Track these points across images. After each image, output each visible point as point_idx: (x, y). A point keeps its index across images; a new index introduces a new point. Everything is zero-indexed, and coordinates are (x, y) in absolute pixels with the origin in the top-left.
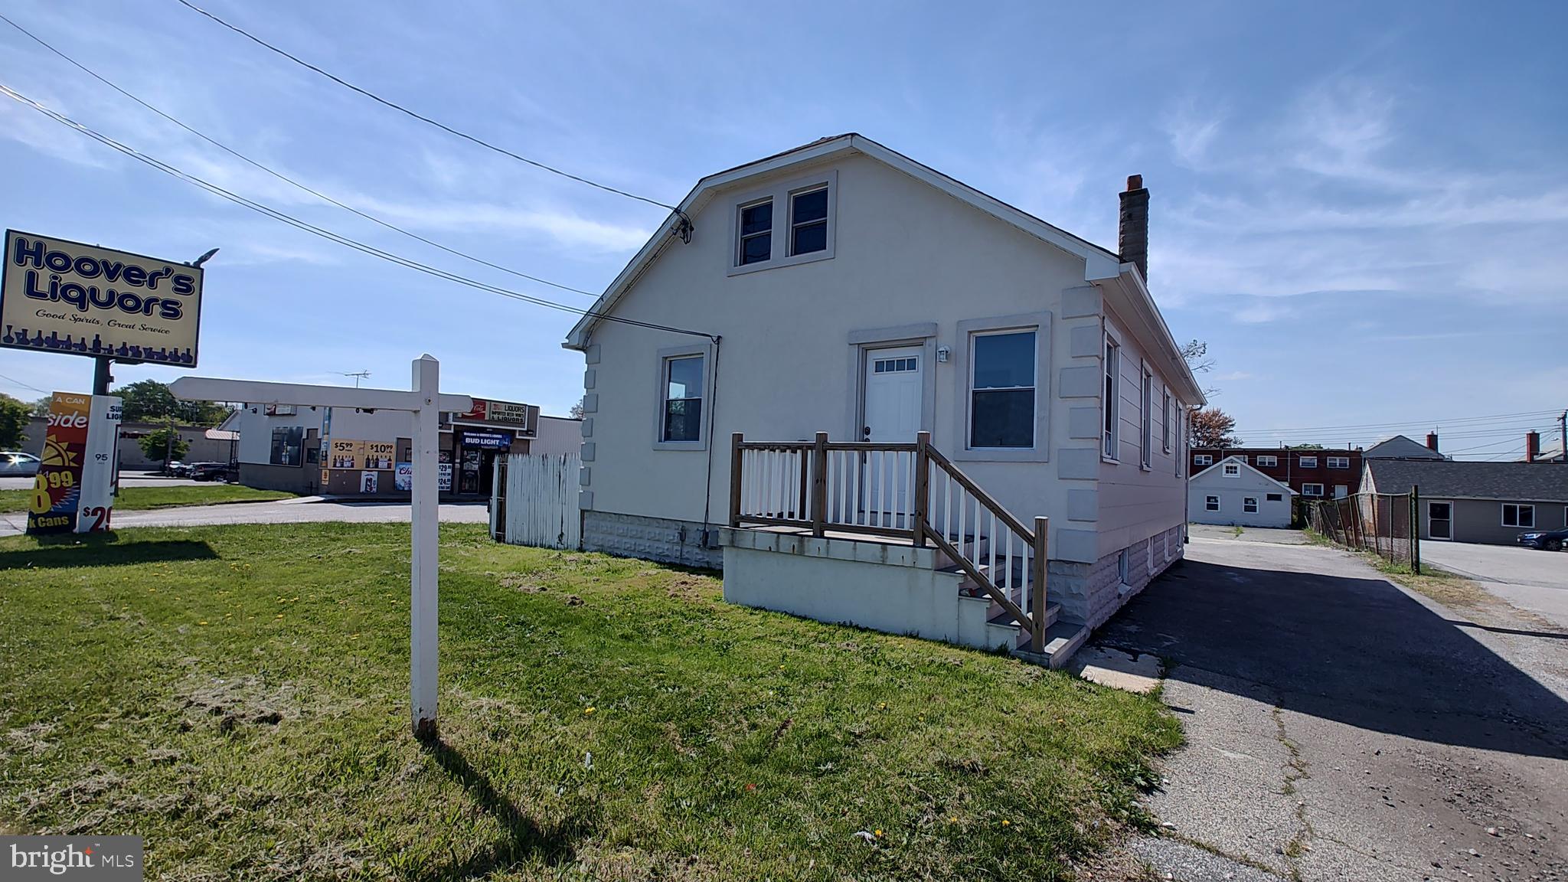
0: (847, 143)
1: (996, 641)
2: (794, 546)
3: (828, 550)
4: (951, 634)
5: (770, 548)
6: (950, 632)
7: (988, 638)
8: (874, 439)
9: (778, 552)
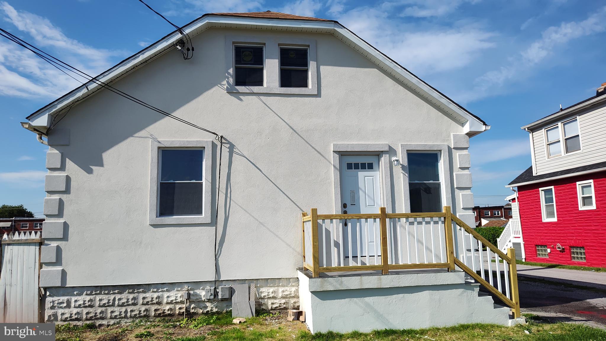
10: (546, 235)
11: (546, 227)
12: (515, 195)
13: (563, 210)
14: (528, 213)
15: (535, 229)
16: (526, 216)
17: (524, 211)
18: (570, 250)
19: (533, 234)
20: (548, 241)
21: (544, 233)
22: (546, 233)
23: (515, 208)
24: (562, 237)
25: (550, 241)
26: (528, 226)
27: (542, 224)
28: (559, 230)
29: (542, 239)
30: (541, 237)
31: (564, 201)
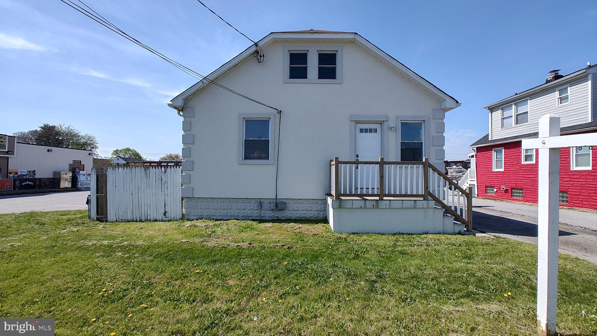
0: (353, 36)
1: (457, 230)
2: (373, 205)
3: (390, 205)
4: (441, 230)
5: (361, 207)
6: (440, 229)
7: (454, 230)
8: (360, 159)
9: (365, 208)
10: (494, 180)
11: (495, 174)
12: (474, 154)
13: (509, 164)
14: (482, 165)
15: (486, 175)
16: (480, 167)
17: (480, 163)
18: (512, 190)
19: (485, 179)
20: (496, 184)
21: (493, 179)
22: (495, 179)
23: (473, 161)
24: (507, 181)
25: (497, 184)
26: (482, 174)
27: (492, 172)
28: (505, 177)
29: (491, 182)
30: (491, 181)
31: (511, 157)
